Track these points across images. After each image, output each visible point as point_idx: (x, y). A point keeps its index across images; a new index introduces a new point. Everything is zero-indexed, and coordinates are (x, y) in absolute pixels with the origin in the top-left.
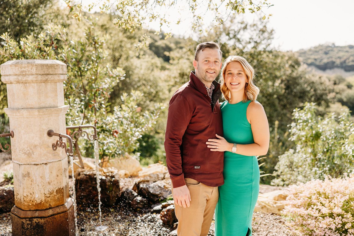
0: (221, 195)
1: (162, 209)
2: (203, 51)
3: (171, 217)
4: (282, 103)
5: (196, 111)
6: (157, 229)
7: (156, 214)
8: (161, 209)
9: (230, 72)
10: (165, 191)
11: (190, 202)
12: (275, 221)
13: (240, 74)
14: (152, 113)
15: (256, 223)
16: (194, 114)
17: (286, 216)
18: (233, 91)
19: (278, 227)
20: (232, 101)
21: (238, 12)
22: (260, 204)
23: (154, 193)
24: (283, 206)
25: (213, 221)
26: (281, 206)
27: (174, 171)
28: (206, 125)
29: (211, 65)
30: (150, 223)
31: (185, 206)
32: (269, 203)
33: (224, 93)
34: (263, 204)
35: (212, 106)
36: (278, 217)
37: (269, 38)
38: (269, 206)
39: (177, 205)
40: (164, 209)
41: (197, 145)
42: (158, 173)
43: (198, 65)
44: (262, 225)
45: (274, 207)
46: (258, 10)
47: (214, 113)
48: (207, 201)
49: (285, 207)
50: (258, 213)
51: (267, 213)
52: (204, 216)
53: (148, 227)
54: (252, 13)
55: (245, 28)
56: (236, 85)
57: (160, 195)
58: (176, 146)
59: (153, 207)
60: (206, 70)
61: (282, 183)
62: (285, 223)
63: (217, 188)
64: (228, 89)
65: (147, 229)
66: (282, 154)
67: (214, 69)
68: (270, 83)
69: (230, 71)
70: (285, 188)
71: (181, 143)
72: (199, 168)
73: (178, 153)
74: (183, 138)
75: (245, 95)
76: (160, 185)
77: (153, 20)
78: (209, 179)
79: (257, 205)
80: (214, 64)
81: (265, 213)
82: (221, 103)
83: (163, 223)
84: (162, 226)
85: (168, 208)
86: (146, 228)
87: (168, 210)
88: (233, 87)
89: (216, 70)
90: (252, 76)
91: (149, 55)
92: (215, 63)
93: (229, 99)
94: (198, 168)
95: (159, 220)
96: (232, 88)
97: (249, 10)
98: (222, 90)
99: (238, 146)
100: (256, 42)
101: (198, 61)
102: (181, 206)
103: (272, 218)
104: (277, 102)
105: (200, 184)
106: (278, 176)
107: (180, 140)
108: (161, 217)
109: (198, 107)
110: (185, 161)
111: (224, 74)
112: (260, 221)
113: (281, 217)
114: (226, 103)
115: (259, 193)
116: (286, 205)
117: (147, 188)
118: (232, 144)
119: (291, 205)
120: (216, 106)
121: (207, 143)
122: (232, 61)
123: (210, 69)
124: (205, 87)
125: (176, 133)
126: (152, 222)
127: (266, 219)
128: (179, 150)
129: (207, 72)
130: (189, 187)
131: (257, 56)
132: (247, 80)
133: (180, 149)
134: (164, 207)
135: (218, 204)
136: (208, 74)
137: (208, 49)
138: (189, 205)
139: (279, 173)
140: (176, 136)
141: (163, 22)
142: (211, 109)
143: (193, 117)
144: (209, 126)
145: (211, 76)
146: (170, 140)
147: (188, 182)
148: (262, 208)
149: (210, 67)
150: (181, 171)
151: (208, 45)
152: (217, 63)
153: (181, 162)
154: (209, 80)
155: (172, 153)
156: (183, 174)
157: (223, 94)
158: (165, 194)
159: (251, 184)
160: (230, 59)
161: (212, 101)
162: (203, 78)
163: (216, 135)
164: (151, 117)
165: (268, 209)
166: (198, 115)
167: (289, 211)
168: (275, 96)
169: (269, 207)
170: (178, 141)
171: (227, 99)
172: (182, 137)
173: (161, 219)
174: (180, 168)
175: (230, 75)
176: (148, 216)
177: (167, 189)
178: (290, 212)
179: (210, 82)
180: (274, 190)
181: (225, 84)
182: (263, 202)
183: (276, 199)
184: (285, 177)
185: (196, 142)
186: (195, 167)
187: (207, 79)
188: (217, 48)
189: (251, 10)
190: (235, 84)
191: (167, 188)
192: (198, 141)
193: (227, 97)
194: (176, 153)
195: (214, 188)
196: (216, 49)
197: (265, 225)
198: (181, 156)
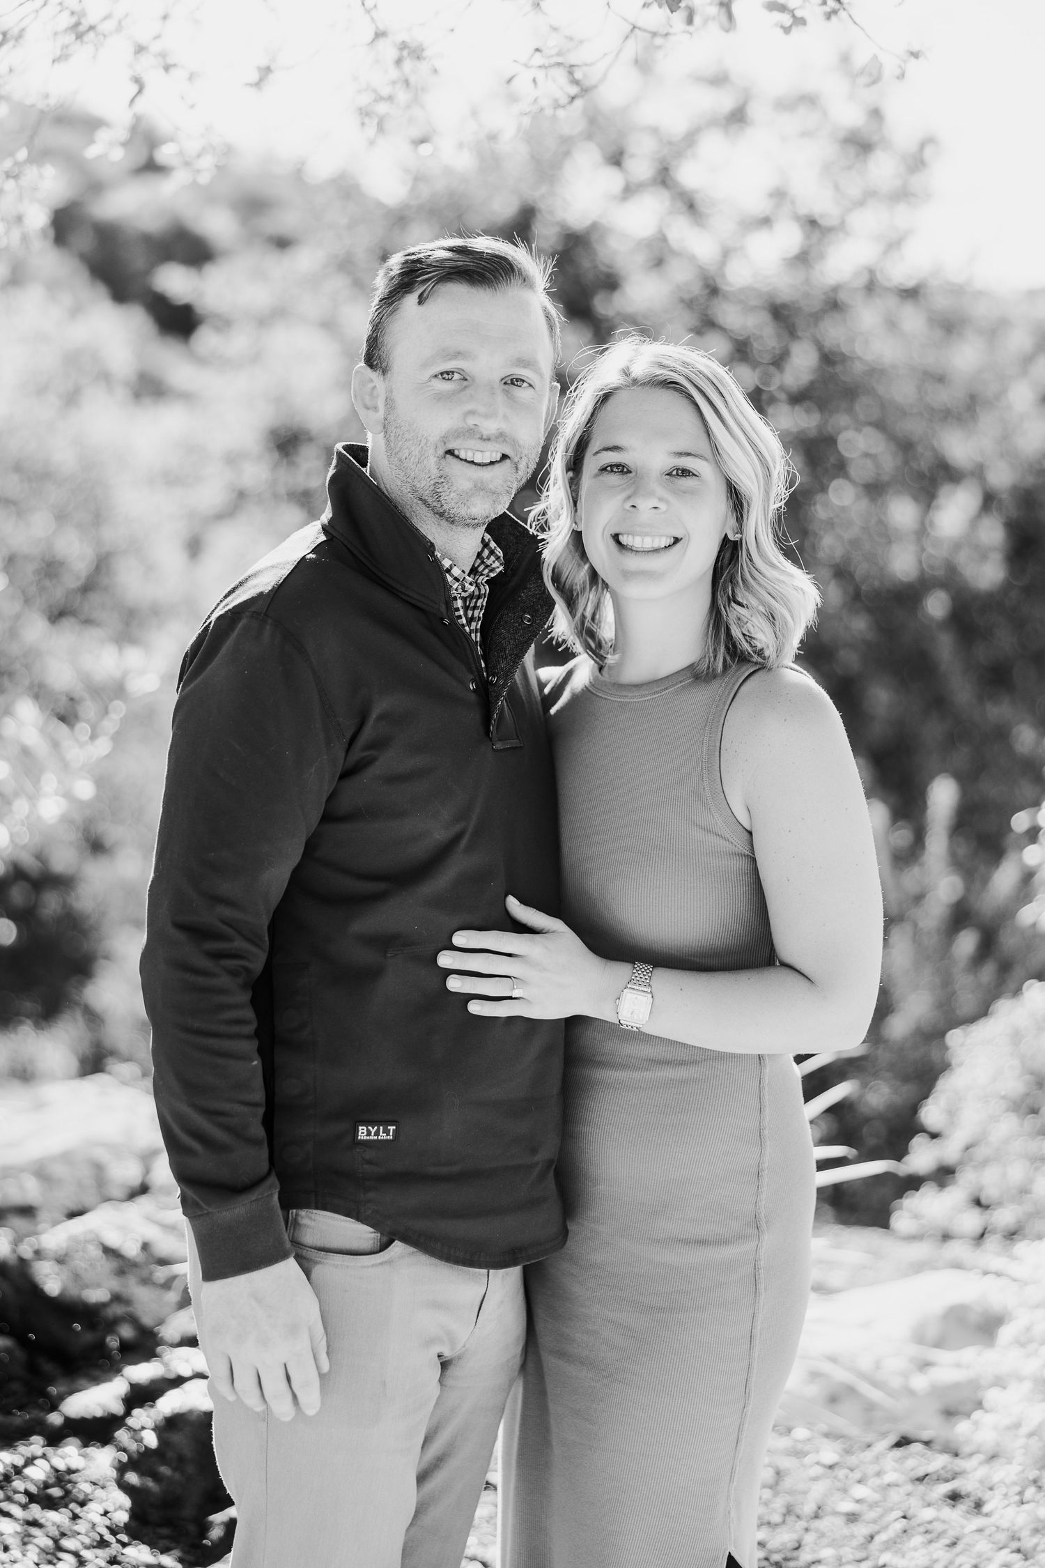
0: (540, 1326)
1: (128, 1413)
2: (421, 300)
3: (190, 1469)
4: (982, 653)
5: (367, 733)
6: (86, 1554)
7: (86, 1445)
8: (118, 1408)
9: (613, 457)
10: (146, 1281)
11: (322, 1376)
12: (921, 1488)
13: (685, 473)
14: (67, 717)
15: (789, 1511)
16: (357, 754)
17: (993, 1457)
18: (632, 591)
19: (940, 1536)
20: (620, 665)
21: (690, 21)
22: (815, 1375)
23: (74, 1292)
24: (975, 1385)
25: (486, 1496)
26: (957, 1386)
27: (206, 1164)
28: (439, 834)
29: (481, 409)
30: (36, 1511)
31: (282, 1408)
32: (878, 1365)
33: (571, 603)
34: (841, 1375)
35: (486, 695)
36: (938, 1462)
37: (902, 195)
38: (876, 1384)
39: (231, 1398)
40: (136, 1412)
41: (372, 974)
42: (102, 1155)
43: (390, 403)
44: (824, 1524)
45: (911, 1393)
46: (828, 16)
47: (498, 746)
48: (445, 1365)
49: (992, 1396)
50: (801, 1433)
51: (869, 1438)
52: (422, 1478)
53: (25, 1540)
54: (787, 30)
55: (737, 118)
56: (656, 551)
57: (118, 1310)
58: (224, 981)
59: (62, 1398)
60: (444, 440)
61: (971, 1221)
62: (986, 1509)
63: (514, 1273)
64: (594, 576)
65: (15, 1553)
66: (972, 1019)
67: (501, 436)
68: (902, 512)
69: (616, 448)
70: (991, 1255)
71: (257, 964)
72: (385, 1134)
73: (236, 1029)
74: (272, 928)
75: (717, 621)
76: (113, 1240)
77: (82, 53)
78: (458, 1215)
79: (795, 1380)
80: (500, 398)
81: (854, 1431)
82: (551, 674)
83: (134, 1513)
84: (124, 1538)
85: (169, 1403)
86: (6, 1549)
87: (171, 1424)
88: (632, 562)
89: (514, 443)
90: (767, 493)
91: (53, 287)
92: (506, 392)
93: (599, 645)
94: (383, 1136)
95: (99, 1493)
96: (627, 575)
97: (766, 12)
98: (556, 578)
99: (665, 980)
100: (812, 223)
101: (384, 372)
102: (259, 1408)
103: (896, 1467)
104: (945, 648)
105: (398, 1247)
106: (944, 1175)
107: (253, 940)
108: (122, 1469)
109: (381, 706)
110: (289, 1087)
111: (575, 465)
112: (817, 1491)
113: (960, 1464)
114: (583, 670)
115: (812, 1296)
116: (1000, 1382)
117: (23, 1262)
118: (622, 971)
119: (1027, 1386)
120: (513, 696)
121: (446, 960)
122: (635, 381)
123: (471, 432)
124: (437, 563)
125: (226, 887)
126: (50, 1503)
127: (857, 1475)
128: (249, 1014)
129: (450, 452)
130: (317, 1271)
131: (817, 317)
132: (732, 522)
133: (254, 1002)
134: (141, 1396)
135: (518, 1389)
136: (453, 466)
137: (458, 291)
138: (311, 1399)
139: (949, 1151)
140: (227, 912)
141: (148, 67)
142: (475, 716)
143: (346, 775)
144: (464, 842)
145: (480, 488)
146: (180, 936)
147: (309, 1238)
148: (833, 1400)
149: (471, 421)
150: (256, 1159)
151: (463, 261)
152: (522, 393)
153: (259, 1095)
154: (463, 512)
155: (199, 1032)
156: (273, 1180)
157: (560, 610)
158: (146, 1303)
159: (750, 1246)
160: (622, 364)
161: (485, 658)
162: (426, 494)
163: (513, 904)
164: (56, 745)
165: (870, 1407)
166: (389, 761)
167: (1017, 1426)
168: (936, 606)
169: (875, 1395)
170: (239, 944)
171: (587, 647)
172: (265, 921)
173: (123, 1486)
174: (253, 1142)
175: (613, 479)
176: (30, 1461)
177: (161, 1273)
178: (1024, 1430)
179: (471, 523)
180: (919, 1267)
181: (577, 538)
182: (833, 1359)
183: (932, 1332)
184: (990, 1181)
185: (364, 956)
186: (362, 1133)
187: (450, 501)
188: (526, 281)
189: (783, 8)
190: (648, 543)
191: (163, 1262)
192: (385, 942)
193: (588, 633)
194: (223, 1029)
195: (497, 1275)
196: (511, 292)
197: (852, 1518)
198: (261, 1051)
